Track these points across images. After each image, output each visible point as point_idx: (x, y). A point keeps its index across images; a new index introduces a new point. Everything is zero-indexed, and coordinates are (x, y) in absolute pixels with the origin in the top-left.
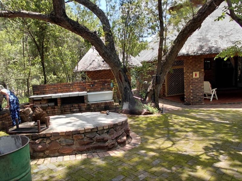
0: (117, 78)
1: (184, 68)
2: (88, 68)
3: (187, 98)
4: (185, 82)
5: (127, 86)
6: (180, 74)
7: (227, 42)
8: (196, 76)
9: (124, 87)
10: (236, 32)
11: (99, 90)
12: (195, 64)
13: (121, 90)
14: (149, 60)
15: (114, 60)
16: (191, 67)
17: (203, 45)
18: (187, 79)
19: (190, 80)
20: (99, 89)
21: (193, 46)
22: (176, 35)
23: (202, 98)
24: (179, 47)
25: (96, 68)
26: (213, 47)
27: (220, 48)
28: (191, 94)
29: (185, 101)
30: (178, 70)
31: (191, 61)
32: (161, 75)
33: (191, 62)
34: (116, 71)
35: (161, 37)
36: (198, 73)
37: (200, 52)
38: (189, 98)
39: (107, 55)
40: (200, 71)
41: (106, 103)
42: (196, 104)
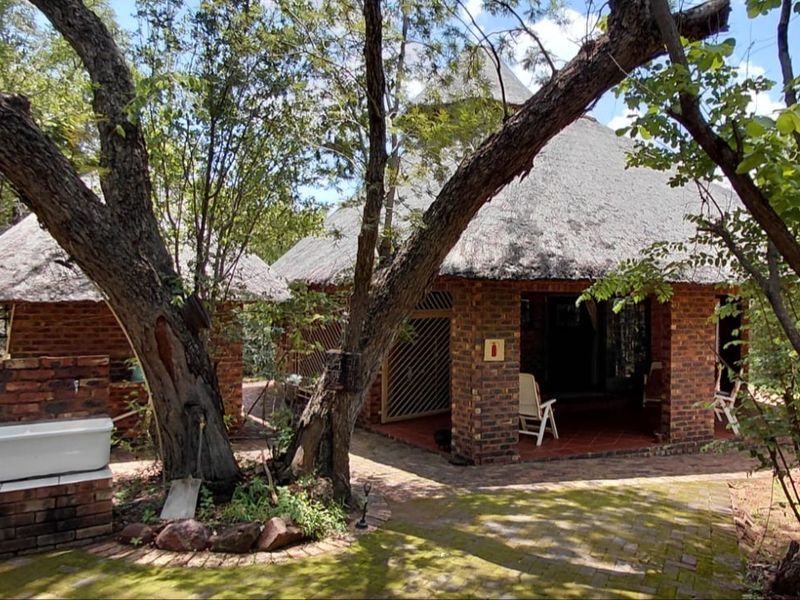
0: (143, 354)
1: (454, 321)
2: (17, 288)
3: (462, 437)
4: (456, 377)
5: (197, 396)
6: (434, 339)
7: (592, 244)
8: (494, 354)
9: (184, 398)
10: (615, 216)
11: (28, 414)
12: (491, 310)
13: (163, 417)
14: (324, 278)
15: (131, 264)
16: (479, 321)
17: (520, 243)
18: (464, 365)
19: (474, 367)
20: (33, 408)
21: (489, 244)
22: (429, 193)
23: (511, 436)
24: (443, 239)
25: (62, 293)
26: (553, 255)
27: (572, 261)
28: (477, 424)
29: (455, 450)
30: (430, 323)
31: (478, 296)
32: (366, 351)
33: (477, 303)
34: (139, 319)
35: (372, 187)
36: (500, 343)
37: (512, 269)
38: (466, 437)
39: (91, 235)
40: (509, 338)
41: (59, 492)
42: (492, 461)
